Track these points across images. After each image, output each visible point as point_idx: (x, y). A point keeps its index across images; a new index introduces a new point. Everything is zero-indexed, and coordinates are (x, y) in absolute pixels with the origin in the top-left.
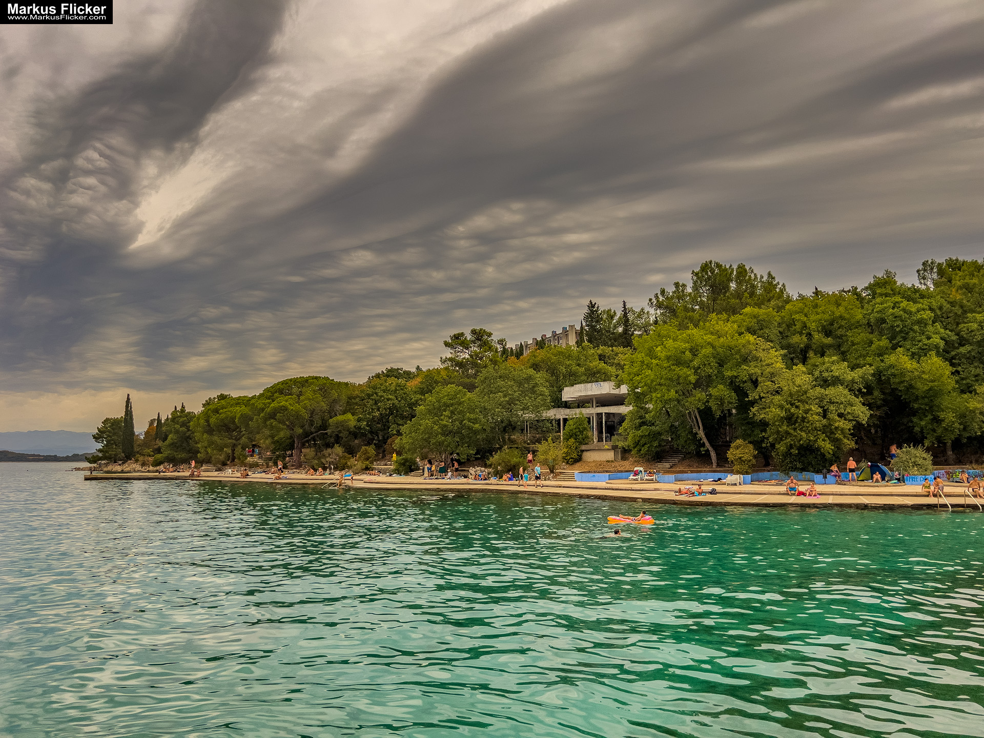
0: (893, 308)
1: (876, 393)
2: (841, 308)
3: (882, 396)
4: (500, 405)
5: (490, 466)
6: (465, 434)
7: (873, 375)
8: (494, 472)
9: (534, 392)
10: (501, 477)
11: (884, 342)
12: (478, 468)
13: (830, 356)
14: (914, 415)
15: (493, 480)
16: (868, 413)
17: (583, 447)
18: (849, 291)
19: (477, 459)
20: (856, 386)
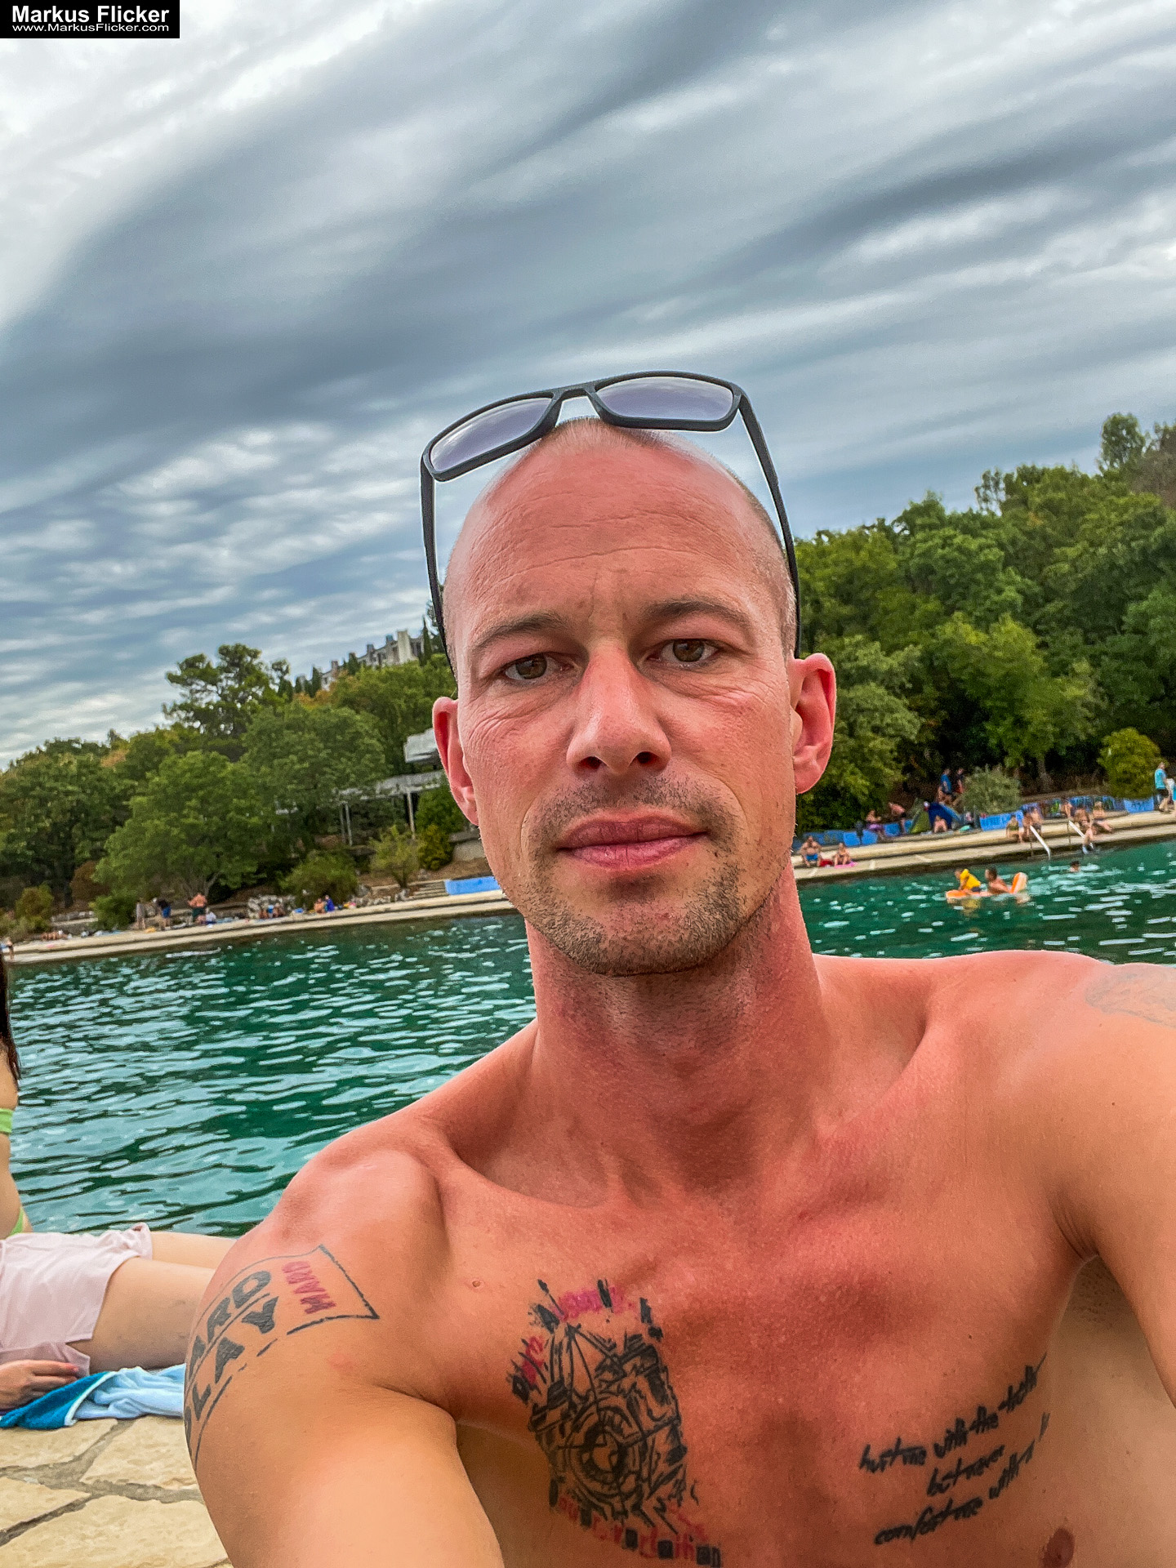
0: (943, 547)
1: (928, 689)
2: (863, 553)
3: (938, 694)
4: (295, 777)
5: (288, 891)
6: (233, 837)
7: (921, 660)
8: (296, 901)
9: (353, 749)
10: (310, 908)
11: (933, 605)
12: (265, 898)
13: (852, 635)
14: (987, 719)
15: (296, 915)
16: (918, 722)
17: (454, 837)
18: (873, 527)
19: (261, 882)
20: (896, 681)
